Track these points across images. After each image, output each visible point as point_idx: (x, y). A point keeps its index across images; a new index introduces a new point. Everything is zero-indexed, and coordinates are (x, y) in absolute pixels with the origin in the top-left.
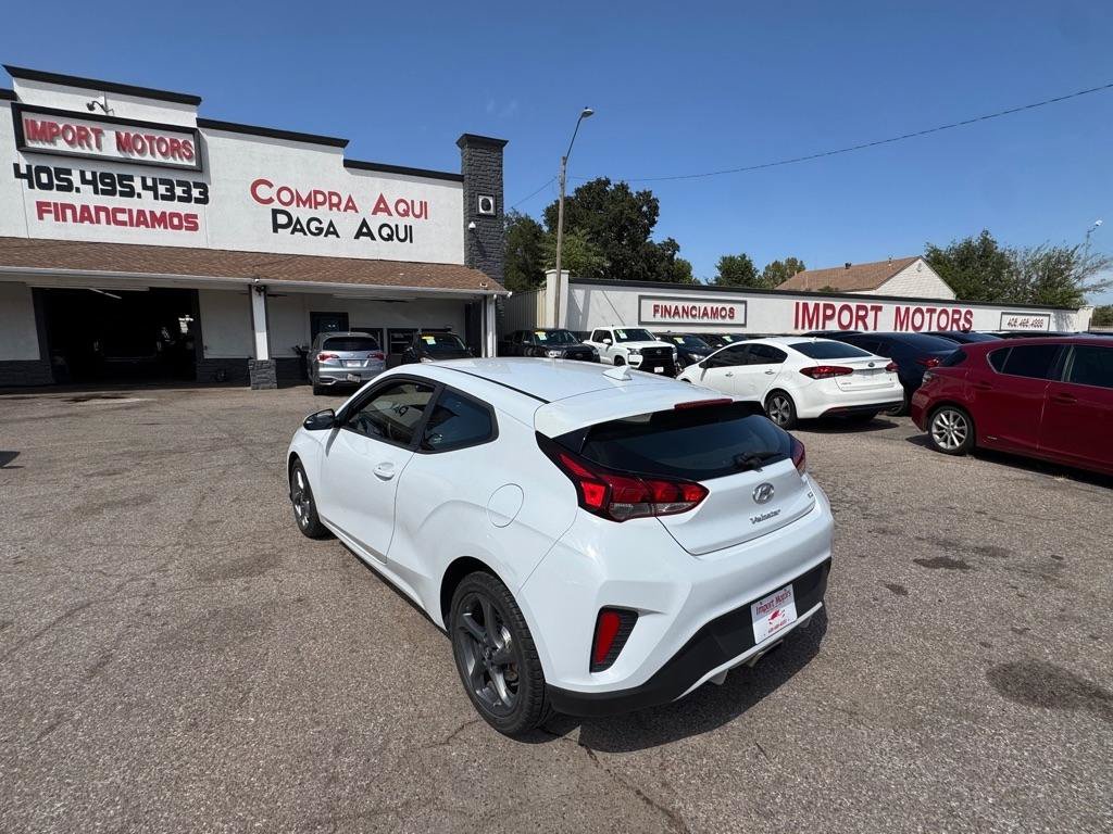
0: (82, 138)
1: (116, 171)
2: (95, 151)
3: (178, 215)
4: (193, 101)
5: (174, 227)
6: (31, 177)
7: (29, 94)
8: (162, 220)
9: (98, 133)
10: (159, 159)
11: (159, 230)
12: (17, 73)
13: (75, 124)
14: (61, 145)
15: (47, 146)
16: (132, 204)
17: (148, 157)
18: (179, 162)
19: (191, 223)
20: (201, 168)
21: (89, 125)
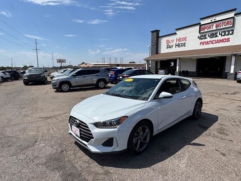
0: (210, 28)
1: (214, 32)
2: (212, 29)
3: (225, 39)
4: (235, 10)
5: (224, 42)
6: (200, 38)
7: (202, 22)
8: (222, 41)
9: (213, 25)
10: (224, 27)
11: (221, 43)
12: (201, 19)
13: (208, 25)
14: (206, 30)
15: (204, 31)
16: (216, 39)
17: (222, 27)
18: (228, 26)
19: (228, 40)
20: (233, 26)
21: (211, 25)
